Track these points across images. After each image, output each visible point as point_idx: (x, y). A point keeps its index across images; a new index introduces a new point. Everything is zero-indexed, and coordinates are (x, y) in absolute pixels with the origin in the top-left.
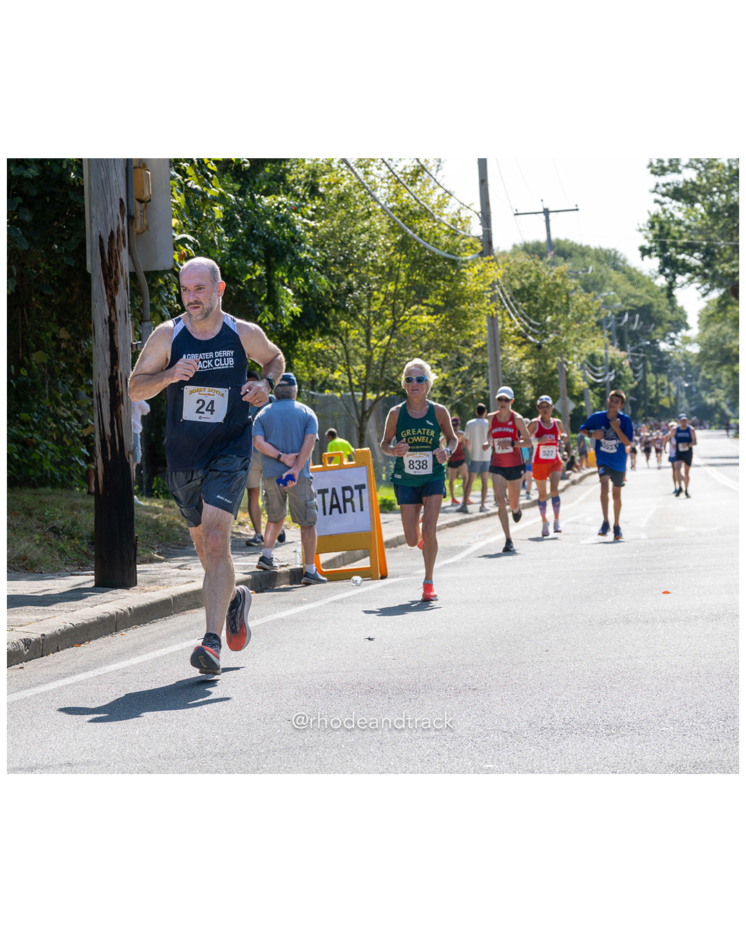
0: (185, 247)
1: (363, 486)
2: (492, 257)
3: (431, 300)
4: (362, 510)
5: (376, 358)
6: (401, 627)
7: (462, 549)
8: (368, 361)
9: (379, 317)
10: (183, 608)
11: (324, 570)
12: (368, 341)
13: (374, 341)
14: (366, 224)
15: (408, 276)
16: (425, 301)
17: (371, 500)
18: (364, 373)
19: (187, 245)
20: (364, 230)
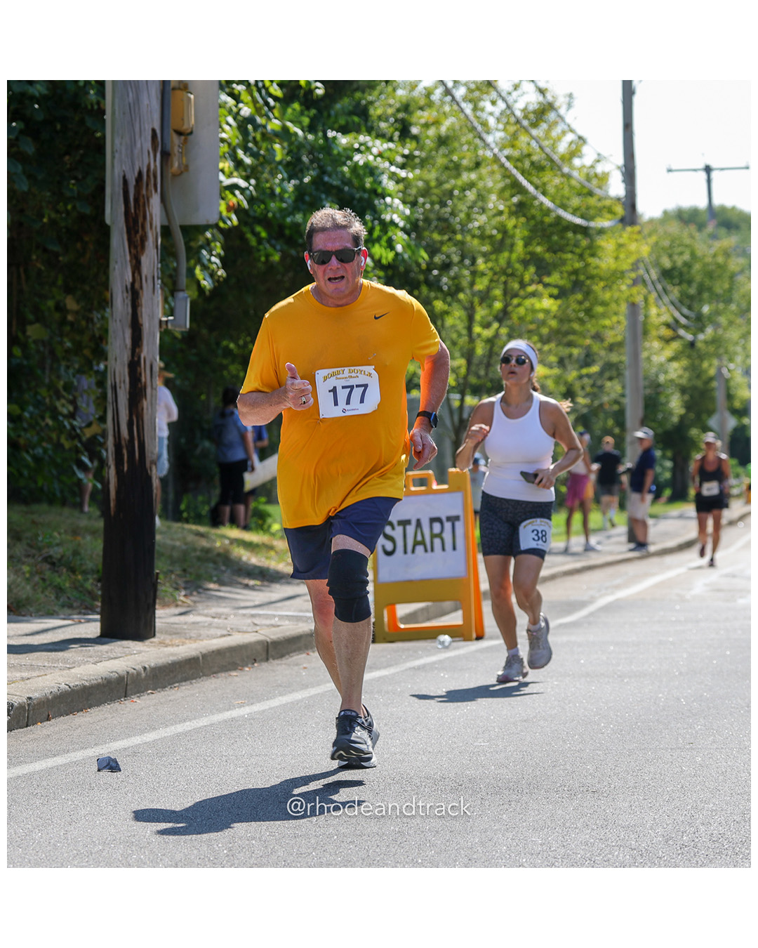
0: (234, 195)
1: (457, 518)
2: (637, 228)
3: (554, 278)
4: (454, 548)
5: (480, 350)
6: (500, 705)
7: (582, 605)
8: (469, 355)
9: (485, 297)
10: (215, 669)
11: (402, 626)
12: (470, 329)
13: (477, 329)
14: (473, 176)
15: (526, 245)
16: (547, 280)
17: (466, 537)
18: (463, 371)
19: (237, 192)
20: (471, 185)
